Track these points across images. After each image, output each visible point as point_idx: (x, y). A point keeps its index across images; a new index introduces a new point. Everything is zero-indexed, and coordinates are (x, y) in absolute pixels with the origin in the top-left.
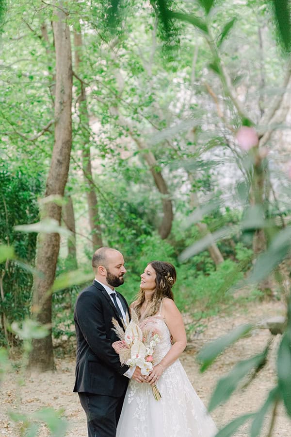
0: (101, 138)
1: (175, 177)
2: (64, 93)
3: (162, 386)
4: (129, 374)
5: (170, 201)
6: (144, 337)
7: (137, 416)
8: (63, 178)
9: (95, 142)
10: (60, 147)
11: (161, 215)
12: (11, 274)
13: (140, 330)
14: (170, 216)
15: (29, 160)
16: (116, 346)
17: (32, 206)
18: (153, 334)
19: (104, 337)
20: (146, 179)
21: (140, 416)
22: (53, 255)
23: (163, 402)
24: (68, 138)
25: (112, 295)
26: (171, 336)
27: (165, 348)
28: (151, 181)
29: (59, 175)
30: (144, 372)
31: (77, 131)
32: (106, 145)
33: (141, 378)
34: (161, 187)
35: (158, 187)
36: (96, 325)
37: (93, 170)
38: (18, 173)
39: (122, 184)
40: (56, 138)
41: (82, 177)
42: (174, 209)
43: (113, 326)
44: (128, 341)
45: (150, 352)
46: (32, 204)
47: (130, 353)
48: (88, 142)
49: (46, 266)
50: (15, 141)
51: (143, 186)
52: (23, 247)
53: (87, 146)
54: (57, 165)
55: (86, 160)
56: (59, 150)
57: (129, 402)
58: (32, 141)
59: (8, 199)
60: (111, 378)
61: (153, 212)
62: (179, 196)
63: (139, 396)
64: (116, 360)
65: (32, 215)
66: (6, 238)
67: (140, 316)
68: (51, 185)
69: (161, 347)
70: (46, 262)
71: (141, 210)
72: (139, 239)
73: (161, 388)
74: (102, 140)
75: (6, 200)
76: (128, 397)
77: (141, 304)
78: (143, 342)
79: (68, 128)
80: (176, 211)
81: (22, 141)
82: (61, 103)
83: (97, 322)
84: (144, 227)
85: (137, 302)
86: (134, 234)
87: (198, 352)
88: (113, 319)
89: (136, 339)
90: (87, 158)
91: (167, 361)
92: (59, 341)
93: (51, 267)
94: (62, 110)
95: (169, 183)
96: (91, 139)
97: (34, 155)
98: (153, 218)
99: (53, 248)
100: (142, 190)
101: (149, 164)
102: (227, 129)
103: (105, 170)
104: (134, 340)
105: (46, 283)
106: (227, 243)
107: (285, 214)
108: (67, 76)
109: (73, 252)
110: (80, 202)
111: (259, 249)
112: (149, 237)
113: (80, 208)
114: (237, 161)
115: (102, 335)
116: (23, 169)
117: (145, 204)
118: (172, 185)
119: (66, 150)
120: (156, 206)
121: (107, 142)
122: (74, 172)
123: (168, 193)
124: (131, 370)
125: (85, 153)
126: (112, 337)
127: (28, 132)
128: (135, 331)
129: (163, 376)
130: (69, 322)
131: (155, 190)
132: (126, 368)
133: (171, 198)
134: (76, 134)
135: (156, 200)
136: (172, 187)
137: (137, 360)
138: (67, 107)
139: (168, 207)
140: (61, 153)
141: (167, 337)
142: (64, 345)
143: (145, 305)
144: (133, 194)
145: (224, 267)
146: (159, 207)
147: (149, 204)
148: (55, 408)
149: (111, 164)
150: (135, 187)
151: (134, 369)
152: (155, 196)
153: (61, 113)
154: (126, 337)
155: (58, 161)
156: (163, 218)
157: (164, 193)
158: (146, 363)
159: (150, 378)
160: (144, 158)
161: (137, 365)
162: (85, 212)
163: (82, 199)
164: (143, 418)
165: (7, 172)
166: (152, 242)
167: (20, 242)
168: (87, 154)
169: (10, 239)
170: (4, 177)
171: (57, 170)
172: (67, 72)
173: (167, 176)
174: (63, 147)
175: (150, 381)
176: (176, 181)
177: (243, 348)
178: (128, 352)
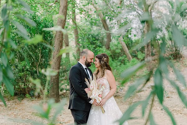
0: (80, 5)
1: (112, 24)
3: (106, 107)
4: (91, 102)
5: (110, 34)
6: (98, 87)
7: (95, 120)
8: (64, 22)
9: (78, 7)
11: (105, 40)
12: (42, 64)
13: (96, 84)
14: (110, 40)
15: (49, 15)
16: (86, 90)
17: (50, 35)
18: (102, 85)
19: (81, 86)
20: (99, 25)
21: (96, 120)
23: (106, 114)
24: (66, 5)
25: (85, 68)
26: (110, 87)
27: (107, 92)
28: (102, 25)
29: (62, 21)
30: (98, 101)
31: (70, 2)
32: (82, 8)
33: (96, 104)
34: (106, 28)
35: (105, 28)
36: (78, 81)
37: (76, 20)
38: (44, 20)
39: (89, 27)
40: (61, 5)
41: (72, 22)
42: (111, 38)
43: (85, 81)
44: (91, 88)
45: (101, 93)
46: (50, 34)
47: (92, 93)
48: (74, 7)
49: (57, 60)
50: (43, 6)
51: (98, 28)
52: (47, 52)
53: (74, 9)
55: (74, 15)
56: (62, 10)
57: (92, 114)
58: (50, 6)
59: (40, 32)
60: (84, 104)
61: (103, 39)
62: (113, 32)
63: (96, 111)
64: (86, 96)
65: (50, 39)
66: (39, 49)
67: (97, 78)
69: (106, 91)
71: (97, 37)
72: (96, 49)
73: (105, 108)
74: (81, 6)
75: (39, 32)
76: (91, 112)
77: (97, 73)
78: (98, 89)
79: (66, 1)
80: (112, 39)
81: (46, 6)
83: (78, 79)
84: (98, 44)
85: (96, 72)
86: (94, 47)
87: (121, 98)
88: (85, 78)
89: (95, 87)
90: (74, 14)
91: (108, 97)
92: (62, 93)
93: (59, 60)
95: (109, 26)
96: (76, 5)
97: (51, 13)
98: (102, 41)
100: (98, 29)
101: (101, 18)
102: (134, 3)
103: (82, 19)
104: (94, 88)
105: (56, 67)
106: (134, 52)
107: (159, 40)
109: (68, 55)
110: (71, 35)
111: (148, 55)
112: (101, 48)
113: (71, 37)
114: (139, 17)
115: (80, 85)
116: (46, 19)
117: (99, 35)
118: (111, 27)
119: (65, 10)
120: (104, 36)
121: (82, 7)
122: (68, 20)
123: (109, 30)
124: (92, 100)
125: (73, 12)
126: (85, 86)
127: (49, 3)
128: (94, 84)
129: (106, 103)
130: (66, 84)
131: (103, 29)
132: (90, 99)
133: (110, 32)
134: (69, 3)
135: (104, 33)
136: (111, 28)
137: (95, 96)
139: (109, 36)
141: (108, 87)
142: (65, 94)
143: (99, 73)
144: (94, 31)
145: (133, 61)
146: (105, 37)
147: (101, 35)
148: (60, 119)
149: (85, 17)
150: (95, 28)
151: (94, 100)
152: (103, 32)
154: (90, 87)
156: (107, 41)
157: (107, 31)
158: (99, 98)
159: (100, 104)
160: (98, 15)
161: (95, 98)
162: (73, 38)
163: (72, 33)
164: (97, 121)
165: (40, 20)
166: (102, 50)
167: (45, 50)
168: (74, 12)
169: (41, 49)
170: (38, 22)
173: (109, 23)
175: (101, 105)
176: (112, 26)
177: (141, 96)
178: (91, 93)
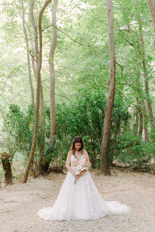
2: (112, 71)
10: (110, 92)
22: (108, 132)
24: (113, 88)
29: (110, 102)
49: (106, 136)
54: (109, 98)
68: (107, 106)
70: (106, 135)
79: (113, 85)
82: (111, 75)
94: (111, 78)
99: (108, 130)
105: (106, 143)
108: (113, 65)
138: (113, 77)
140: (111, 94)
153: (111, 79)
155: (110, 97)
171: (109, 100)
172: (113, 63)
174: (111, 92)
